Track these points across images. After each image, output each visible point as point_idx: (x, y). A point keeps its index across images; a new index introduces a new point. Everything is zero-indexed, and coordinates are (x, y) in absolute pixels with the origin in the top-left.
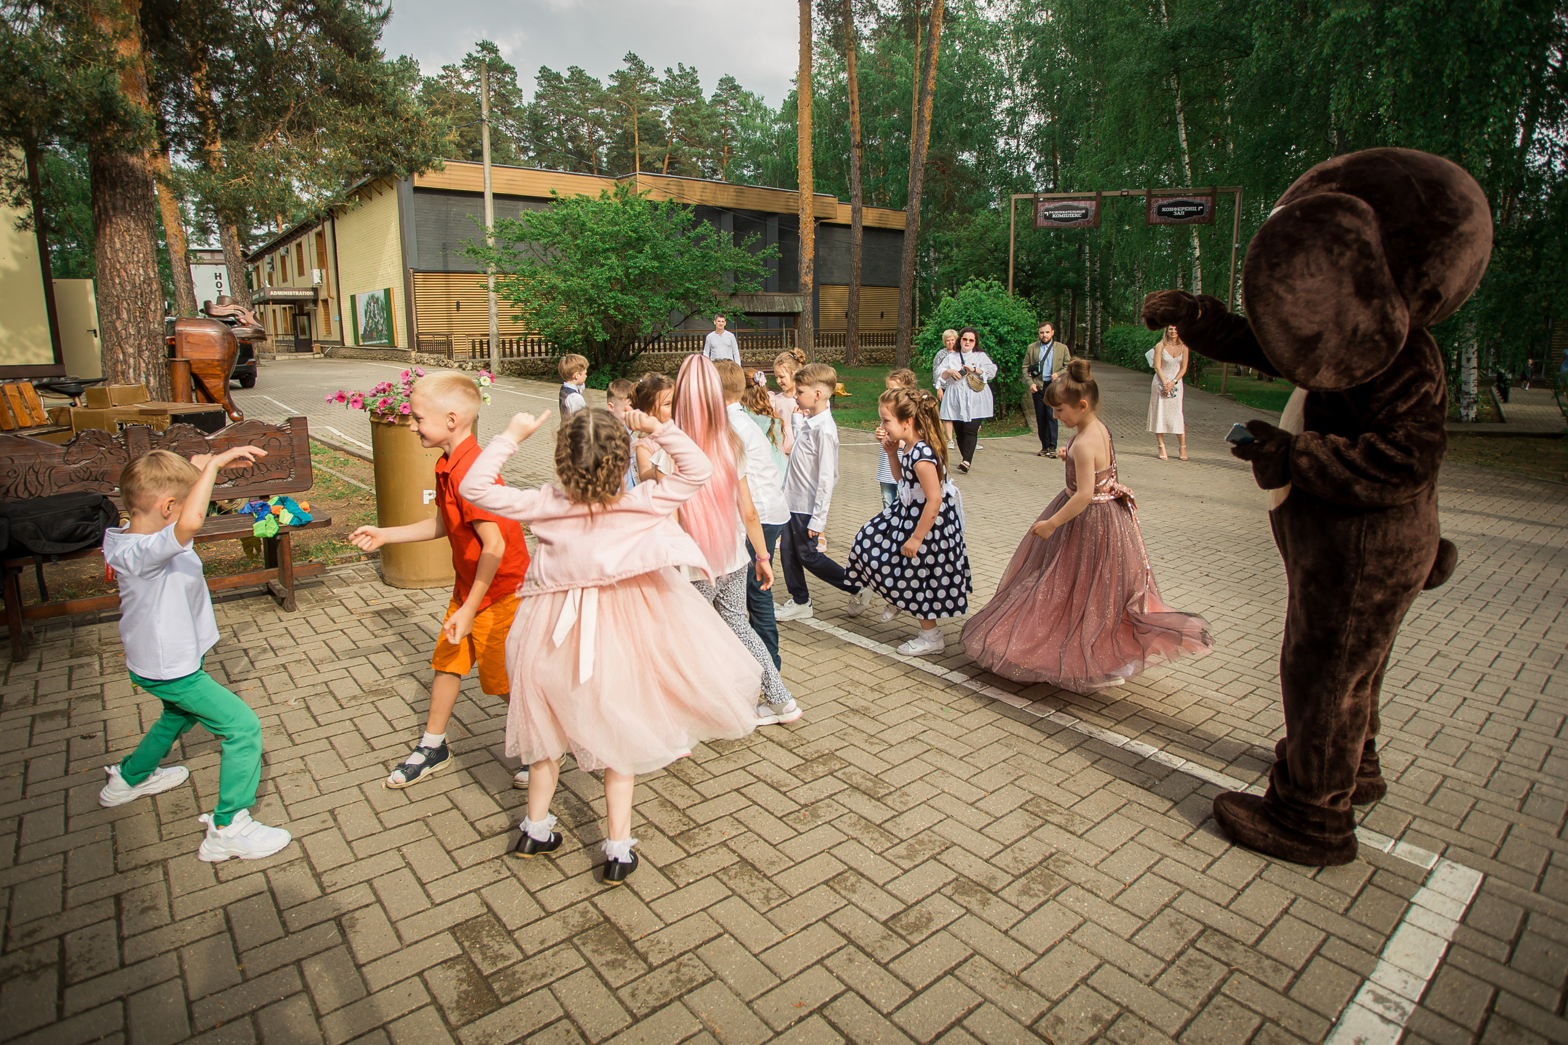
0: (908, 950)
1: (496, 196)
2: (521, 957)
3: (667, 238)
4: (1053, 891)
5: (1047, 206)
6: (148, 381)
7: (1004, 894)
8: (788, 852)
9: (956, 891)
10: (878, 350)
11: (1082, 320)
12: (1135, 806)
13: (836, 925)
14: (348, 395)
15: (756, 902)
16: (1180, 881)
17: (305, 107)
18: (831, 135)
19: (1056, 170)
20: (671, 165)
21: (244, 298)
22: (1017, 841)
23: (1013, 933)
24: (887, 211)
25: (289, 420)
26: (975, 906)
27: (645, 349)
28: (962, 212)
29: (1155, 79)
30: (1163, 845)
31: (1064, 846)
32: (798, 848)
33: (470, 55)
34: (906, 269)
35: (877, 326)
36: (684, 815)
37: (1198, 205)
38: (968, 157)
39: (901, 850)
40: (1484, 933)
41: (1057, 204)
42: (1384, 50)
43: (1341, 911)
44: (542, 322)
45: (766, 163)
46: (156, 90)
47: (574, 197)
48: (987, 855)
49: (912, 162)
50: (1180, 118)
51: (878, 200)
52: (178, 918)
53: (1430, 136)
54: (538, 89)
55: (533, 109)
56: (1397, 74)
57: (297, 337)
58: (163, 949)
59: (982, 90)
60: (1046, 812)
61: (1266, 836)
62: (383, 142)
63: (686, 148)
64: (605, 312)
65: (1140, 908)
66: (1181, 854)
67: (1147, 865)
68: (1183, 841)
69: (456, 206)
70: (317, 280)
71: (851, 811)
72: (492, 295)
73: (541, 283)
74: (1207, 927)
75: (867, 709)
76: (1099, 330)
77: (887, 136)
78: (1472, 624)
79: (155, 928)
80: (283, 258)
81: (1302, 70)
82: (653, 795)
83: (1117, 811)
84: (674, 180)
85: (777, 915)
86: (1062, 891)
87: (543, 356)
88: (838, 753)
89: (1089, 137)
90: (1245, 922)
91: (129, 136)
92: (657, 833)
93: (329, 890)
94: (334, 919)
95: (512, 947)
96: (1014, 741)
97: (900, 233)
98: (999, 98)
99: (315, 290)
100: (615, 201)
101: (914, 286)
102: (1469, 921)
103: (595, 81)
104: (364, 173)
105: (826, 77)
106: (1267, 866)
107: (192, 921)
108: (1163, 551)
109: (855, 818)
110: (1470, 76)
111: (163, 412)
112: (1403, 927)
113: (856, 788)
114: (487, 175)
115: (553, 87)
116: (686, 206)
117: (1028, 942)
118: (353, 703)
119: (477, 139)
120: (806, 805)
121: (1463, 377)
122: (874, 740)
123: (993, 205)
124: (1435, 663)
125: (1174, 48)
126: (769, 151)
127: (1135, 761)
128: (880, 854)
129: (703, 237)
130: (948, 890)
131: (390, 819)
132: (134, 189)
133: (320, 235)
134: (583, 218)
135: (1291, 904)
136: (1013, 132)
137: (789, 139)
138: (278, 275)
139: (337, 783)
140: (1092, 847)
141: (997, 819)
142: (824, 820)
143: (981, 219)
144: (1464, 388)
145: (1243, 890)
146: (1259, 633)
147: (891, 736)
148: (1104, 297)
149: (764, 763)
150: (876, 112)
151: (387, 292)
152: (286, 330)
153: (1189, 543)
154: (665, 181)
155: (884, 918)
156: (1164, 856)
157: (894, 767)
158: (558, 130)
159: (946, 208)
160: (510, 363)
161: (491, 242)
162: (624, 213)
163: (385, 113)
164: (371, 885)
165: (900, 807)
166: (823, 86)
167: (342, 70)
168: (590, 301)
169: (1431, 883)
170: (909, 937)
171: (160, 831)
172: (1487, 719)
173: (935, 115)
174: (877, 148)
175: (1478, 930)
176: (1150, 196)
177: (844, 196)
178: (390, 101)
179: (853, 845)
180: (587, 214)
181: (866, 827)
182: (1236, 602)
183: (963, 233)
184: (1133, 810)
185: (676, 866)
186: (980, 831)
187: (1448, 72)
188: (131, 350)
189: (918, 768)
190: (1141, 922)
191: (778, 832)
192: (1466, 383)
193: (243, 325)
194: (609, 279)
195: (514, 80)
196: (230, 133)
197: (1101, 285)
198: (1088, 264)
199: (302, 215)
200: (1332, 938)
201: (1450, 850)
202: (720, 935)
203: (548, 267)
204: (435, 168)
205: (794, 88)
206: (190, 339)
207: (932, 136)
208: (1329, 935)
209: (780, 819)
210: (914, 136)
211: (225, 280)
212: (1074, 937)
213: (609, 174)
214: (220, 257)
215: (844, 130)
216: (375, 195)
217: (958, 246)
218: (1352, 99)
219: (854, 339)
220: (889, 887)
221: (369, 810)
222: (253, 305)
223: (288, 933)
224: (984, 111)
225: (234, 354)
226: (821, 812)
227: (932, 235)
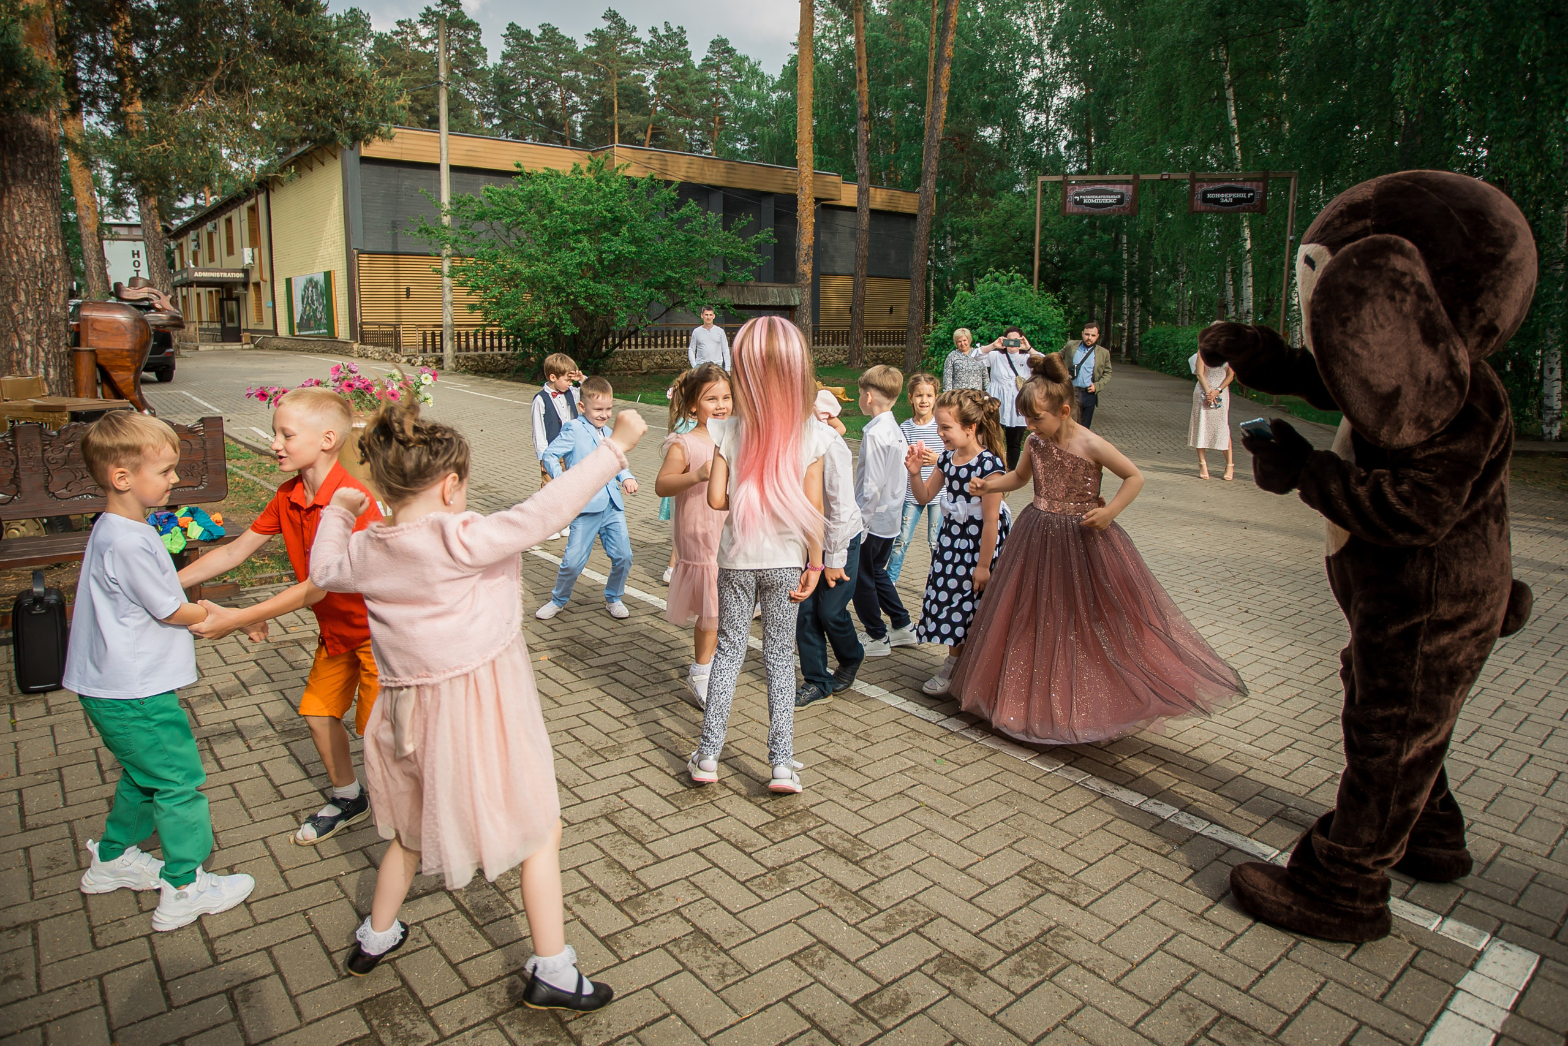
0: (880, 1036)
1: (454, 169)
2: (436, 1038)
3: (647, 220)
4: (1050, 970)
5: (1078, 189)
6: (47, 373)
7: (993, 973)
8: (749, 921)
9: (938, 968)
10: (885, 350)
11: (1118, 319)
12: (1149, 874)
13: (800, 1006)
14: (271, 393)
15: (709, 978)
16: (1196, 961)
17: (236, 64)
18: (837, 106)
19: (1090, 149)
20: (654, 136)
21: (164, 280)
22: (1011, 913)
23: (1001, 1018)
24: (898, 193)
25: (202, 420)
26: (959, 987)
27: (620, 345)
28: (983, 194)
29: (1200, 49)
30: (1178, 920)
31: (1065, 919)
32: (760, 918)
33: (428, 9)
34: (918, 259)
35: (885, 322)
36: (634, 877)
37: (1247, 192)
38: (990, 134)
39: (879, 921)
40: (1538, 1024)
41: (1089, 188)
42: (1452, 22)
43: (1376, 997)
44: (503, 312)
45: (763, 136)
46: (67, 43)
47: (541, 171)
48: (976, 928)
49: (926, 139)
50: (1230, 93)
51: (889, 180)
52: (46, 989)
53: (1503, 119)
54: (505, 48)
55: (499, 70)
56: (1466, 49)
57: (223, 325)
58: (26, 1025)
59: (1008, 59)
60: (1047, 880)
61: (1289, 908)
62: (324, 106)
63: (672, 118)
64: (574, 302)
65: (1147, 992)
66: (1198, 930)
67: (1158, 942)
68: (1201, 915)
69: (408, 180)
70: (248, 260)
71: (825, 876)
72: (447, 281)
73: (503, 267)
74: (1222, 1013)
75: (850, 759)
76: (1137, 331)
77: (899, 108)
78: (1544, 671)
79: (19, 1000)
80: (210, 236)
81: (1362, 42)
82: (598, 854)
83: (1128, 879)
84: (656, 153)
85: (731, 994)
86: (1060, 970)
87: (504, 351)
88: (813, 810)
89: (1127, 112)
90: (1267, 1008)
91: (32, 94)
92: (602, 898)
93: (222, 959)
94: (226, 991)
95: (427, 1026)
96: (1015, 798)
97: (912, 217)
98: (1026, 67)
99: (246, 271)
100: (589, 177)
101: (928, 278)
102: (1522, 1010)
103: (570, 41)
104: (303, 140)
105: (831, 40)
106: (1295, 945)
107: (61, 993)
108: (1198, 584)
109: (828, 884)
110: (1549, 53)
111: (61, 409)
112: (1446, 1015)
113: (831, 850)
114: (444, 145)
115: (523, 46)
116: (668, 184)
117: (1017, 1029)
118: (263, 744)
119: (434, 104)
120: (774, 869)
121: (1545, 390)
122: (855, 795)
123: (1019, 188)
124: (1500, 715)
125: (1222, 14)
126: (766, 123)
127: (1152, 823)
128: (855, 926)
129: (688, 219)
130: (930, 968)
131: (297, 878)
132: (37, 155)
133: (253, 210)
134: (551, 195)
135: (1320, 989)
136: (1041, 106)
137: (788, 109)
138: (204, 254)
139: (238, 836)
140: (1096, 920)
141: (991, 887)
142: (792, 885)
143: (1004, 203)
144: (1546, 402)
145: (1266, 971)
146: (1302, 677)
147: (874, 791)
148: (1143, 293)
149: (729, 820)
150: (887, 80)
151: (328, 275)
152: (211, 316)
153: (1228, 575)
154: (647, 155)
155: (854, 998)
156: (1178, 932)
157: (877, 826)
158: (527, 94)
159: (964, 191)
160: (466, 358)
161: (446, 220)
162: (598, 190)
163: (327, 74)
164: (270, 954)
165: (880, 872)
166: (828, 51)
167: (279, 25)
168: (558, 289)
169: (1480, 967)
170: (881, 1021)
171: (31, 888)
172: (1555, 780)
173: (953, 86)
174: (888, 121)
175: (1531, 1020)
176: (1194, 180)
177: (850, 175)
178: (332, 59)
179: (825, 915)
180: (555, 191)
181: (841, 894)
182: (1277, 643)
183: (983, 219)
184: (1147, 880)
185: (619, 936)
186: (970, 901)
187: (1523, 47)
188: (28, 337)
189: (905, 828)
190: (1148, 1007)
191: (738, 897)
192: (1549, 397)
193: (158, 310)
194: (579, 265)
195: (477, 37)
196: (150, 94)
197: (1140, 280)
198: (1125, 256)
199: (232, 187)
200: (1364, 1028)
201: (1505, 928)
202: (666, 1016)
203: (511, 250)
204: (383, 137)
205: (796, 52)
206: (97, 326)
207: (950, 109)
208: (1361, 1024)
209: (743, 883)
210: (928, 108)
211: (143, 259)
212: (1070, 1023)
213: (583, 146)
214: (138, 232)
215: (850, 100)
216: (316, 165)
217: (978, 233)
218: (1417, 75)
219: (858, 337)
220: (862, 963)
221: (273, 867)
222: (175, 287)
223: (171, 1007)
224: (1008, 81)
225: (147, 343)
226: (790, 877)
227: (948, 221)
